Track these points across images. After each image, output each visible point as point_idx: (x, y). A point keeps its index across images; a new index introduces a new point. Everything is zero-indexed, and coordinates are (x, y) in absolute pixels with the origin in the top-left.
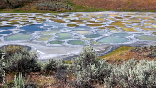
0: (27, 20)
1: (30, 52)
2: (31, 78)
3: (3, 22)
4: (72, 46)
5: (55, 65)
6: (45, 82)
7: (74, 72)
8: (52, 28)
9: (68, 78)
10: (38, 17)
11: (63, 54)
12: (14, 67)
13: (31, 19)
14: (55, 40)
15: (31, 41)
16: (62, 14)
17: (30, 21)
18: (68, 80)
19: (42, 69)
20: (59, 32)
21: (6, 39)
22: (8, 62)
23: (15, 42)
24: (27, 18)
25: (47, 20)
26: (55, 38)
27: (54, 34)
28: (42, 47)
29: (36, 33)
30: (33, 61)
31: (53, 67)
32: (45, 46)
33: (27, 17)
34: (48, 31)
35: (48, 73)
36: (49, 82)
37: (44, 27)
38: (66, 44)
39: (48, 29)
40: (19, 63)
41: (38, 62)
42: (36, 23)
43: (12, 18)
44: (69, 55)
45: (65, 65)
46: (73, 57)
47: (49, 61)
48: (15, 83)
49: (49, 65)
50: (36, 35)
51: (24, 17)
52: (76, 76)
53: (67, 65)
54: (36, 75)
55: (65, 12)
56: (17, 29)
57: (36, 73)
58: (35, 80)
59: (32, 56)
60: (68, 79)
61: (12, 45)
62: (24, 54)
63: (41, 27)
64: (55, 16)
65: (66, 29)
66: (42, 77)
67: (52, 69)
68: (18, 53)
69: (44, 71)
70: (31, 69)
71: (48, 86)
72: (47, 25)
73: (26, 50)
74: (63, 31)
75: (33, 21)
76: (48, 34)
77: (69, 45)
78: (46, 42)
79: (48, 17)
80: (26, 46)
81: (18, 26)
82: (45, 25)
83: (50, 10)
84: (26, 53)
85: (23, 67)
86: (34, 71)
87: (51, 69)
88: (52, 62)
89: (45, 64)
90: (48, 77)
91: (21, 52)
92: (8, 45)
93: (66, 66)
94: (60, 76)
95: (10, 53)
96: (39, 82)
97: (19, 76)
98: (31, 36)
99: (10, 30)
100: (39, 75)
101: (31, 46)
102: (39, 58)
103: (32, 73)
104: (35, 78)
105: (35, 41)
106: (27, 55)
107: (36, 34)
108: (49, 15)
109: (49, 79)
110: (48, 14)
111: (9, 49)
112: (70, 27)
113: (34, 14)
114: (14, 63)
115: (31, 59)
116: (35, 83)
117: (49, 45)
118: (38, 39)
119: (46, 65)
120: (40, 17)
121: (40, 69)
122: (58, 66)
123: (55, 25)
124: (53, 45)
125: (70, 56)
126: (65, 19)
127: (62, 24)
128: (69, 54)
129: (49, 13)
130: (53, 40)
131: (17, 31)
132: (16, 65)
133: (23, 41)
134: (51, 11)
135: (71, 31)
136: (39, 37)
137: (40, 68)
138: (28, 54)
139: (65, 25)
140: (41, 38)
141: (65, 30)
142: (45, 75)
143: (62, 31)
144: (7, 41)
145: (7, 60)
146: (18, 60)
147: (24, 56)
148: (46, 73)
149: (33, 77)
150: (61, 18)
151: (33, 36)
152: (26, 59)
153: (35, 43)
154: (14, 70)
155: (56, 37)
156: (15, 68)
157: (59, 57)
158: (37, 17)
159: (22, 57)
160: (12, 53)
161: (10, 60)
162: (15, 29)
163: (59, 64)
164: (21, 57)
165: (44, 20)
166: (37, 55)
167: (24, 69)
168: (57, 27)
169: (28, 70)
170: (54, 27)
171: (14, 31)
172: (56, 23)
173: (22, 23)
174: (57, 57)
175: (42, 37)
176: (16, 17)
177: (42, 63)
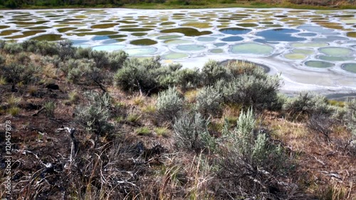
0: (271, 21)
1: (269, 75)
2: (263, 119)
3: (232, 21)
4: (350, 74)
5: (311, 105)
6: (287, 131)
7: (347, 124)
8: (314, 37)
9: (332, 132)
10: (291, 17)
11: (328, 88)
12: (239, 96)
13: (278, 18)
14: (315, 60)
15: (271, 57)
16: (340, 13)
17: (275, 22)
18: (332, 136)
19: (284, 106)
20: (326, 45)
21: (231, 50)
22: (230, 86)
23: (244, 56)
24: (272, 17)
25: (308, 22)
26: (316, 57)
27: (316, 49)
28: (290, 69)
29: (283, 44)
30: (271, 91)
31: (305, 108)
32: (296, 68)
33: (271, 14)
34: (305, 42)
35: (295, 116)
36: (295, 132)
37: (299, 35)
38: (337, 69)
39: (306, 39)
40: (248, 91)
41: (279, 95)
42: (286, 27)
43: (247, 15)
44: (340, 90)
45: (330, 107)
46: (347, 95)
47: (299, 96)
48: (240, 122)
49: (299, 102)
50: (282, 48)
51: (268, 15)
52: (349, 131)
53: (334, 107)
54: (273, 115)
55: (347, 8)
56: (251, 35)
57: (273, 113)
58: (270, 123)
59: (270, 84)
60: (332, 134)
61: (240, 61)
62: (258, 77)
63: (293, 35)
64: (324, 16)
65: (342, 41)
66: (283, 121)
67: (304, 112)
68: (248, 74)
69: (288, 111)
70: (265, 105)
71: (293, 138)
72: (306, 32)
73: (262, 71)
74: (336, 45)
75: (282, 23)
76: (304, 48)
77: (344, 71)
78: (298, 62)
79: (310, 16)
80: (262, 65)
81: (254, 30)
82: (302, 31)
83: (316, 4)
84: (262, 77)
85: (252, 99)
86: (270, 109)
87: (301, 110)
88: (305, 98)
89: (290, 101)
90: (293, 124)
91: (252, 74)
92: (234, 60)
93: (332, 111)
94: (317, 125)
95: (236, 73)
96: (278, 129)
97: (248, 112)
98: (274, 48)
99: (240, 35)
100: (278, 116)
101: (270, 66)
102: (282, 89)
103: (266, 111)
104: (270, 121)
105: (278, 57)
106: (262, 80)
107: (283, 46)
108: (312, 14)
109: (296, 127)
110: (311, 12)
111: (235, 66)
112: (351, 38)
113: (285, 11)
114: (240, 90)
115: (268, 87)
116: (270, 128)
117: (304, 67)
118: (285, 54)
119: (292, 102)
120: (294, 16)
121: (281, 107)
122: (316, 108)
123: (322, 32)
124: (312, 69)
125: (341, 92)
126: (343, 22)
127: (336, 31)
128: (340, 87)
129: (314, 9)
130: (312, 58)
131: (251, 38)
132: (242, 94)
133: (259, 56)
134: (317, 7)
135: (352, 46)
136: (286, 51)
137: (281, 104)
138: (265, 79)
139: (342, 33)
140: (291, 53)
141: (339, 43)
142: (289, 119)
143: (333, 44)
144: (233, 53)
145: (230, 83)
146: (246, 85)
147: (257, 81)
148: (291, 115)
149: (268, 119)
150: (335, 21)
151: (277, 48)
152: (260, 86)
153: (279, 61)
154: (237, 101)
155: (319, 54)
156: (240, 98)
157: (319, 91)
158: (289, 16)
159: (254, 82)
160: (239, 74)
161: (234, 83)
162: (249, 34)
163: (319, 104)
164: (252, 82)
165: (301, 23)
166: (281, 83)
167: (254, 102)
168: (324, 36)
169: (260, 105)
170: (318, 36)
171: (247, 37)
172: (324, 28)
173: (261, 25)
174: (316, 91)
175: (293, 52)
176: (253, 15)
177: (285, 97)
